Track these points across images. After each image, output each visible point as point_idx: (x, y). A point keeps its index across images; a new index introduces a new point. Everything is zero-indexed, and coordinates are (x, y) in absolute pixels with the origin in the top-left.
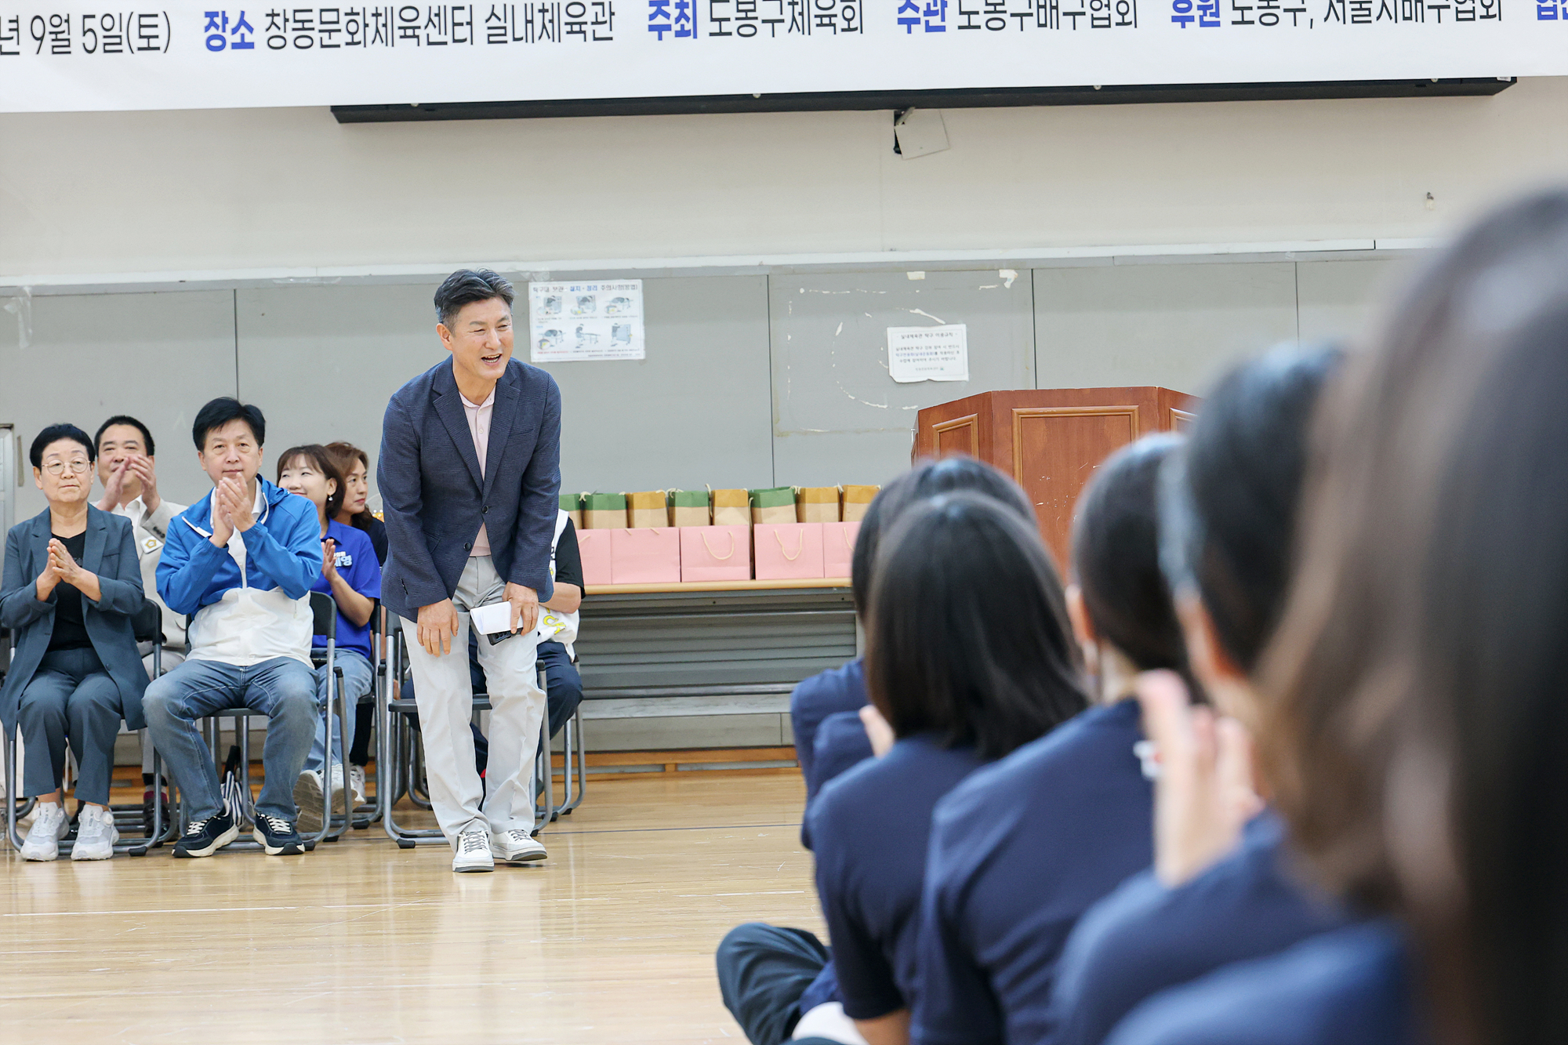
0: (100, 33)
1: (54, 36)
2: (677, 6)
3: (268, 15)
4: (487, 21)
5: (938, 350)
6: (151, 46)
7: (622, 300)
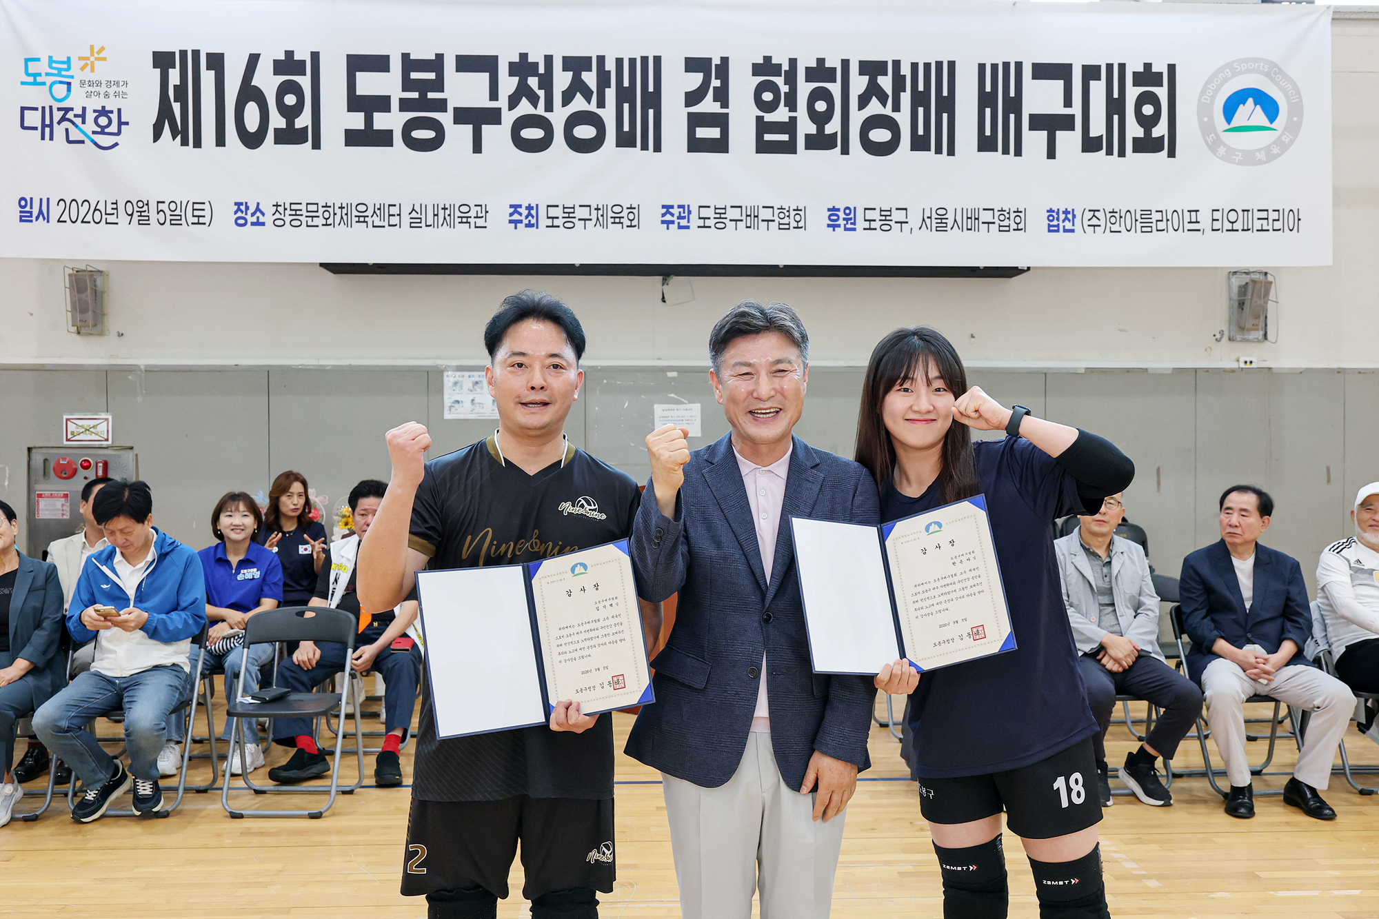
0: (168, 213)
1: (139, 214)
2: (527, 208)
3: (274, 206)
4: (410, 214)
5: (684, 419)
6: (200, 222)
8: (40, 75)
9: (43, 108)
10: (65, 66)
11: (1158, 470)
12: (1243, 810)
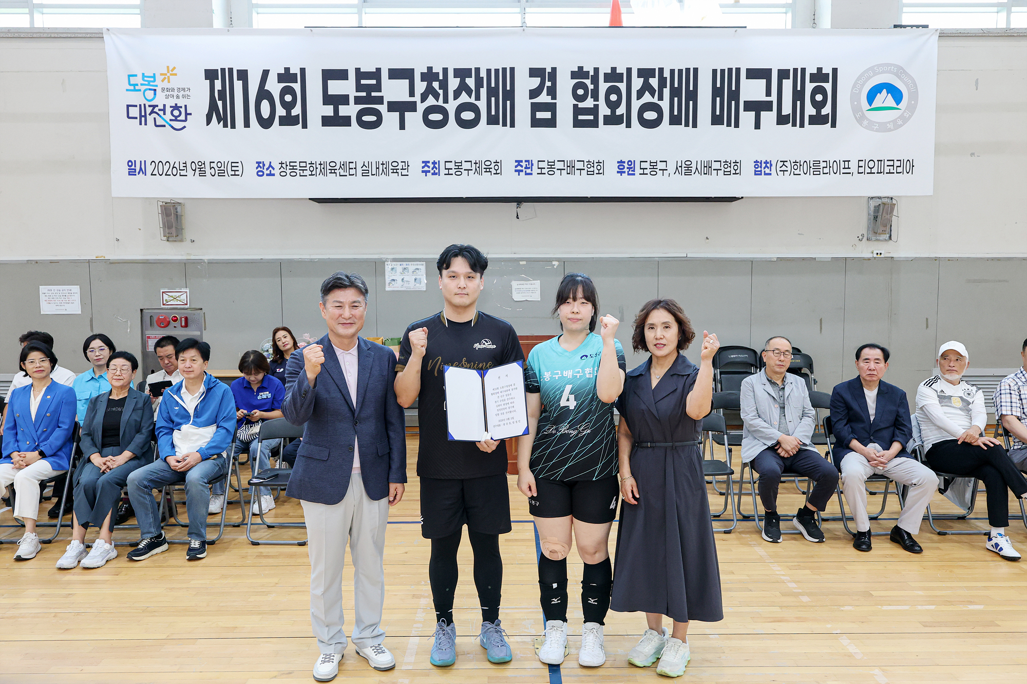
0: (217, 169)
1: (199, 169)
2: (433, 163)
3: (280, 163)
4: (362, 167)
5: (530, 290)
6: (236, 174)
7: (418, 269)
8: (137, 85)
9: (140, 105)
10: (152, 79)
11: (821, 320)
12: (864, 547)
